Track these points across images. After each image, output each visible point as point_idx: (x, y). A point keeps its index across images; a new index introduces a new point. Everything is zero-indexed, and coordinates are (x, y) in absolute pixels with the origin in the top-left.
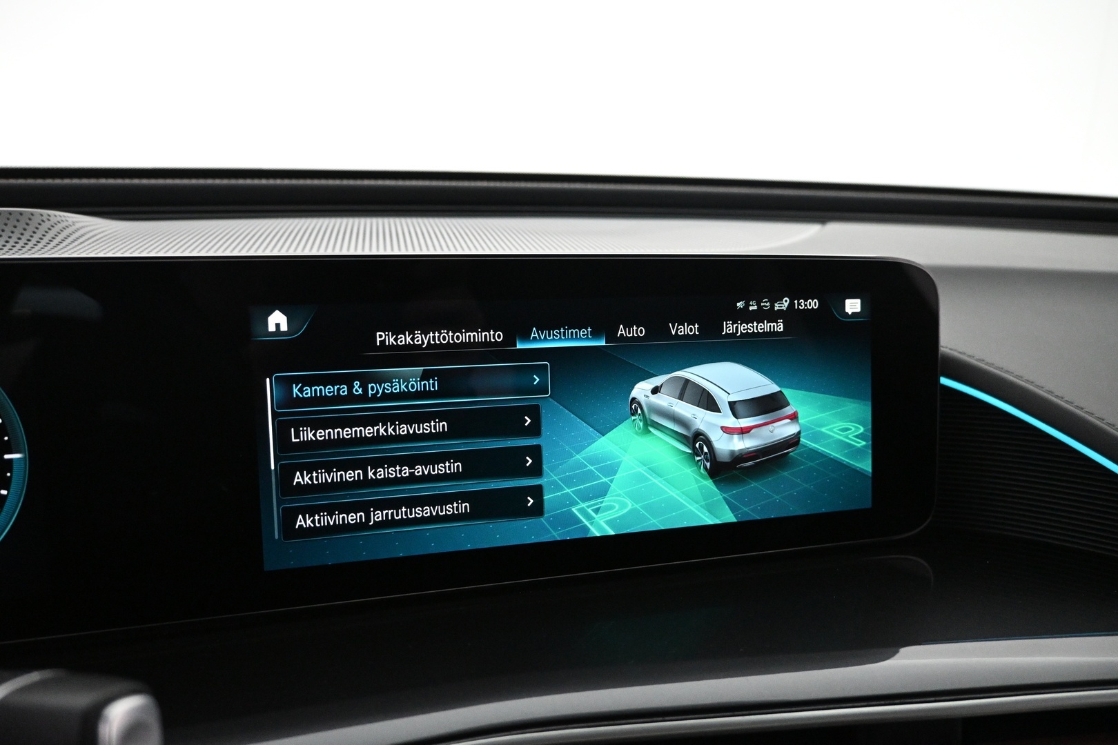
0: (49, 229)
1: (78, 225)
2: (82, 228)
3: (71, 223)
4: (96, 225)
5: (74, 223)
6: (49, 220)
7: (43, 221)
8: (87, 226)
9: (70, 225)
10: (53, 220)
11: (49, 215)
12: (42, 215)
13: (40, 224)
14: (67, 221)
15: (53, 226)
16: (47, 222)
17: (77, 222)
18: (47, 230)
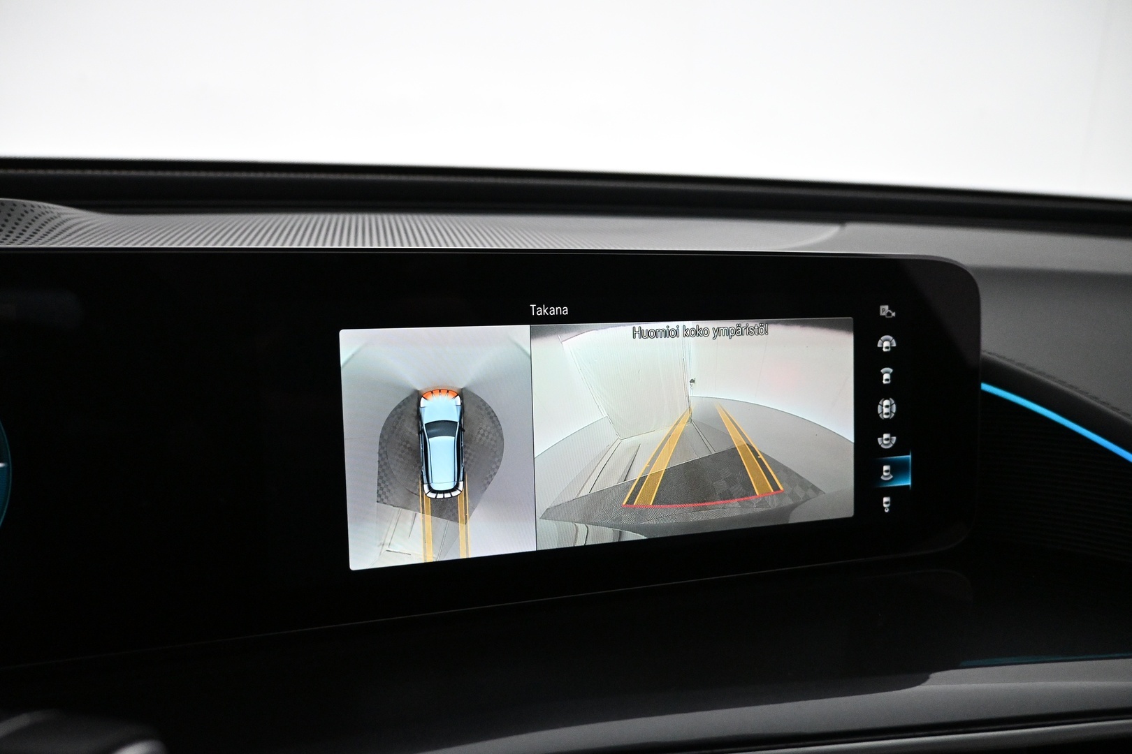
0: (33, 221)
1: (64, 217)
2: (67, 220)
3: (56, 215)
4: (81, 217)
5: (59, 215)
6: (32, 211)
7: (26, 212)
8: (73, 219)
9: (56, 217)
10: (37, 211)
11: (33, 206)
12: (25, 206)
13: (23, 215)
14: (52, 212)
15: (36, 218)
16: (30, 212)
17: (62, 214)
18: (31, 222)
